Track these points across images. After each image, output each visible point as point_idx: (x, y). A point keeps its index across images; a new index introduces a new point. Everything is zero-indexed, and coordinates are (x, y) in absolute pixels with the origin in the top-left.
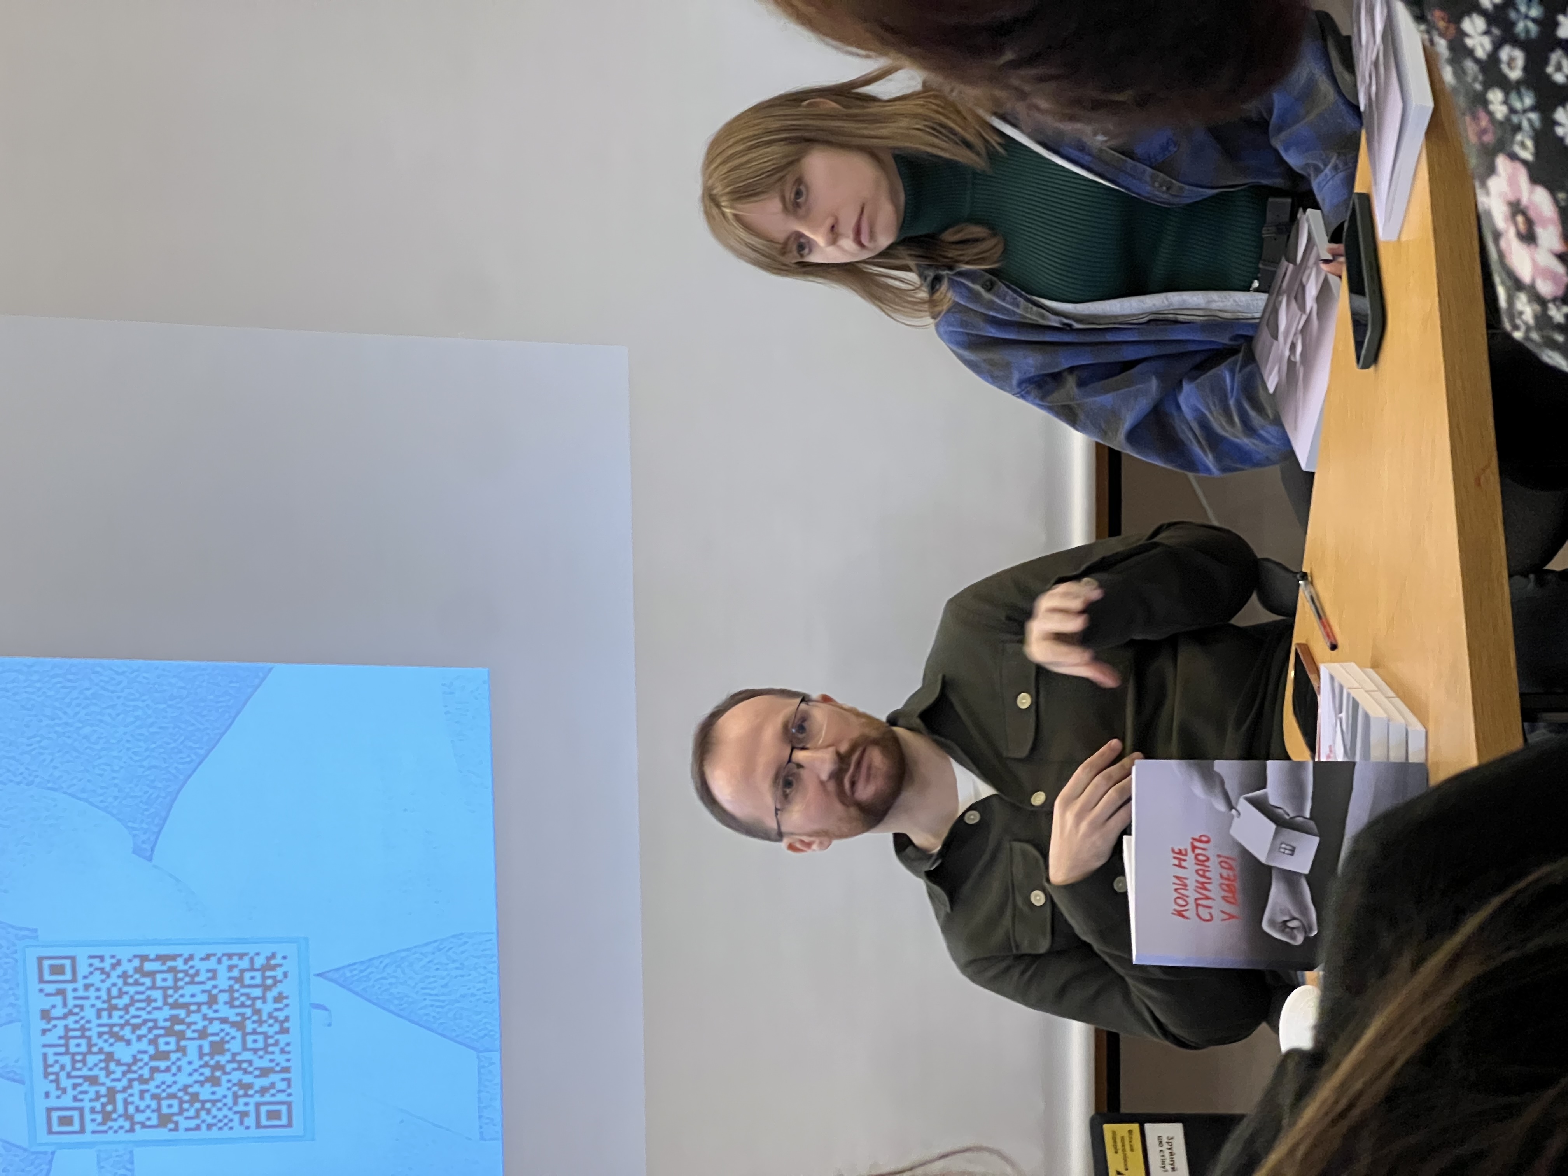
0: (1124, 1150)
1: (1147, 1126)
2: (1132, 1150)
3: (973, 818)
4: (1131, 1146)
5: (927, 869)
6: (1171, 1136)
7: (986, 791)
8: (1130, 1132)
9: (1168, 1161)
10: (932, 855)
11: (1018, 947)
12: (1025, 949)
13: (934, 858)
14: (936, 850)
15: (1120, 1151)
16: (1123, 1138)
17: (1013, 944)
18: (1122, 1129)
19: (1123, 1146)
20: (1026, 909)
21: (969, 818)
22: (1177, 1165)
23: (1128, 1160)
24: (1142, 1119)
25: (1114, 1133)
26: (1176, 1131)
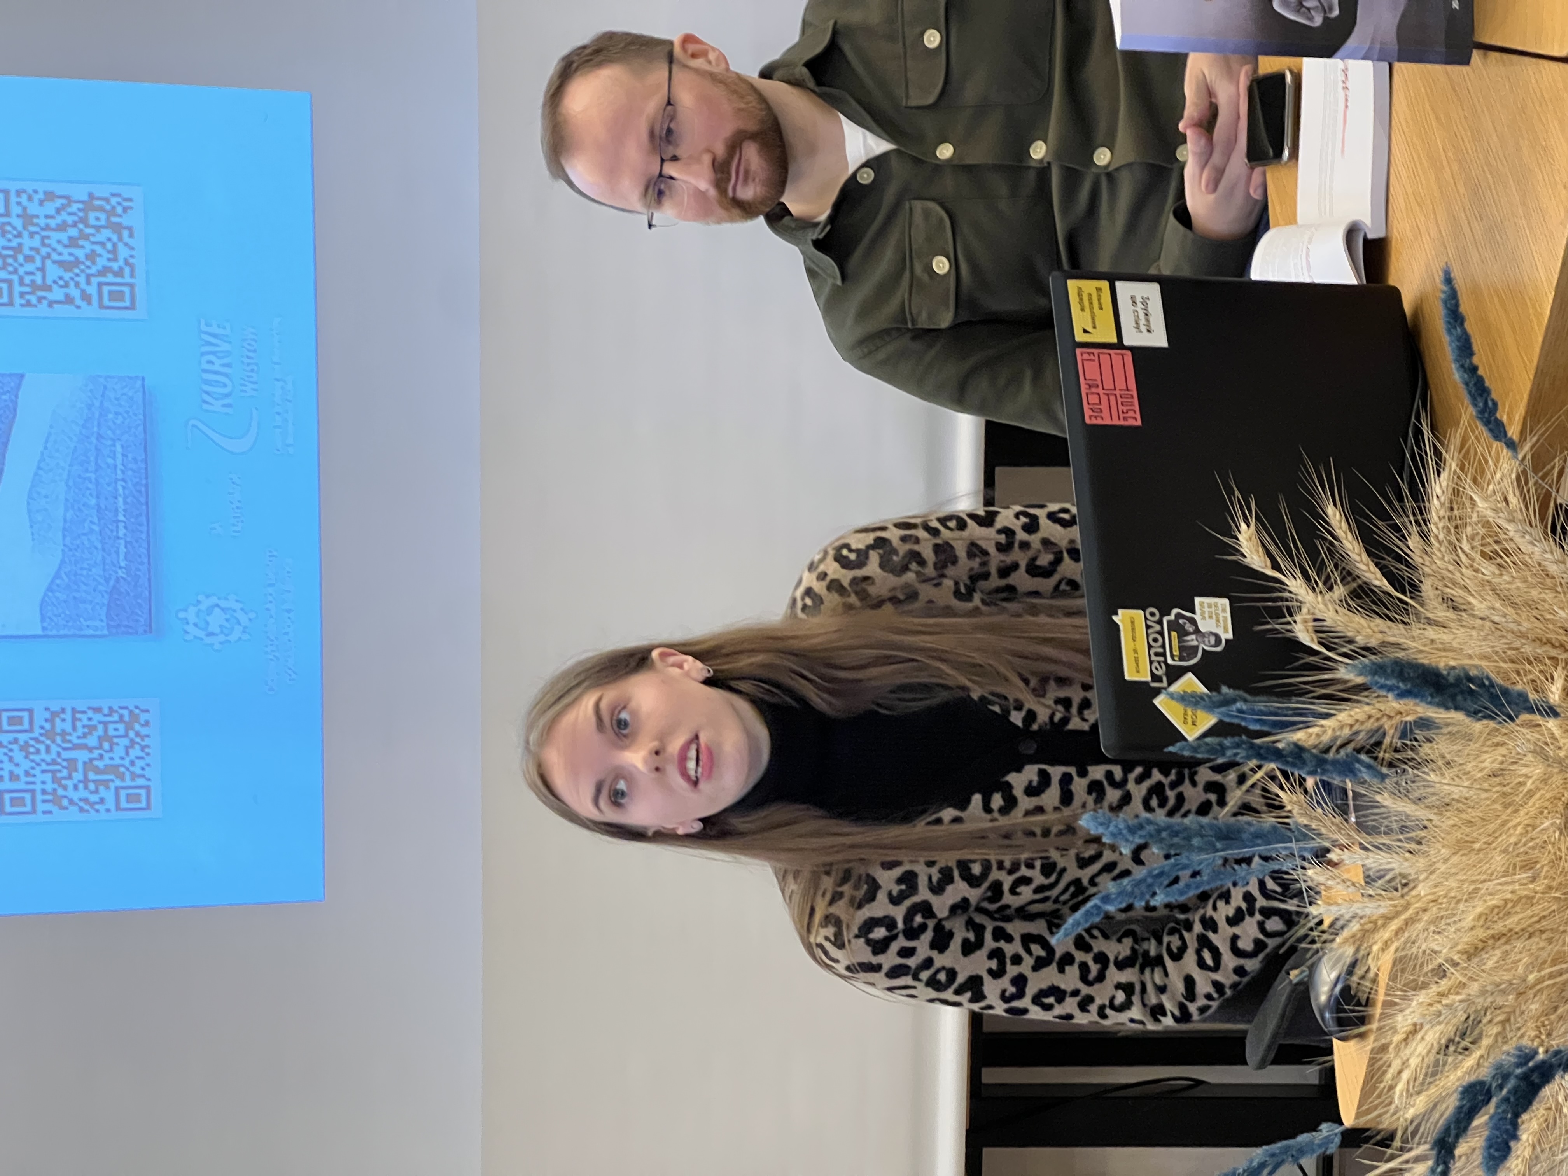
0: (1091, 308)
1: (1119, 284)
2: (1101, 308)
3: (867, 177)
4: (1100, 304)
5: (814, 237)
6: (1145, 296)
7: (880, 146)
8: (1099, 290)
9: (1142, 321)
10: (816, 225)
11: (914, 322)
12: (923, 322)
13: (821, 226)
14: (823, 217)
15: (1087, 309)
16: (1090, 295)
17: (908, 316)
18: (1089, 286)
19: (1091, 303)
20: (926, 278)
21: (862, 178)
22: (1153, 327)
23: (1096, 319)
24: (1112, 279)
25: (1080, 289)
26: (1152, 292)
